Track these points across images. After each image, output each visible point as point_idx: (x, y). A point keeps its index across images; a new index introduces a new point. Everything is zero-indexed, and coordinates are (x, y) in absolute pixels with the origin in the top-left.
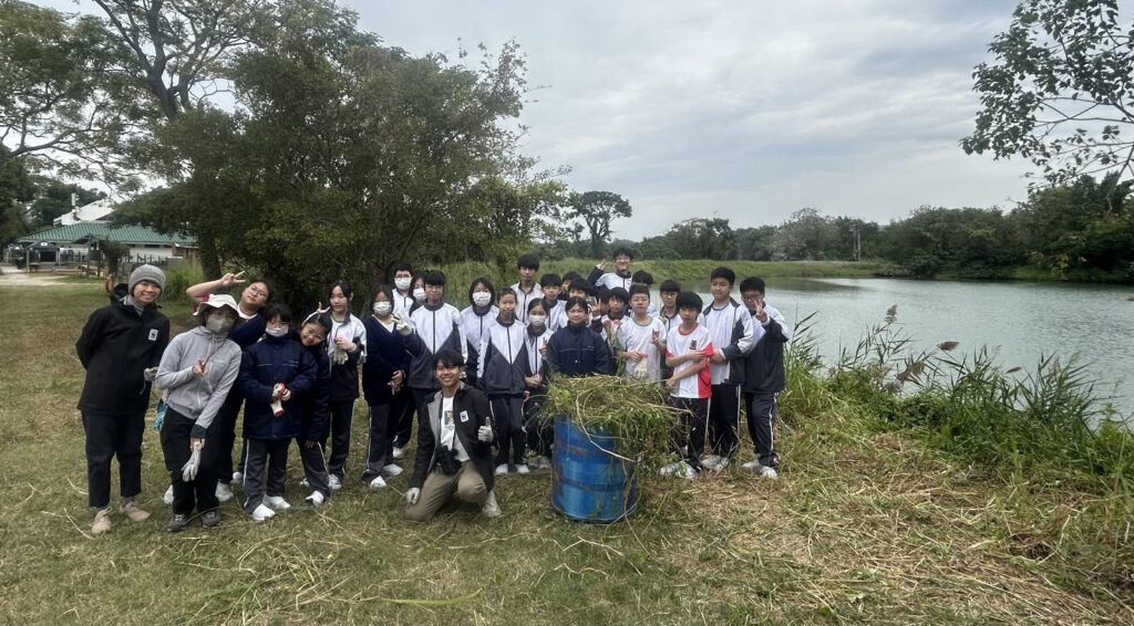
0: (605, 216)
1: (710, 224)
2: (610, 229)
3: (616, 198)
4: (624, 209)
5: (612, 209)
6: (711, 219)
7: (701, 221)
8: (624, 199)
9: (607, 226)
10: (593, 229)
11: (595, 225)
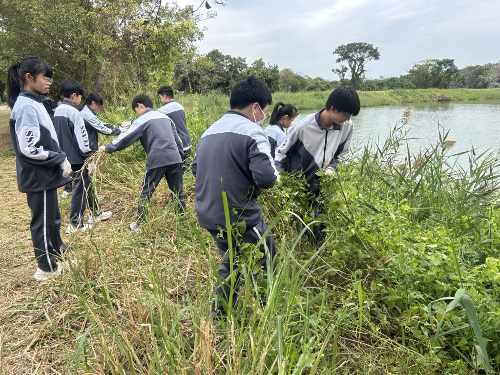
0: (362, 60)
1: (440, 63)
2: (364, 69)
3: (369, 47)
4: (375, 54)
5: (366, 54)
6: (441, 59)
7: (433, 61)
8: (374, 47)
9: (363, 67)
10: (353, 69)
11: (355, 66)
